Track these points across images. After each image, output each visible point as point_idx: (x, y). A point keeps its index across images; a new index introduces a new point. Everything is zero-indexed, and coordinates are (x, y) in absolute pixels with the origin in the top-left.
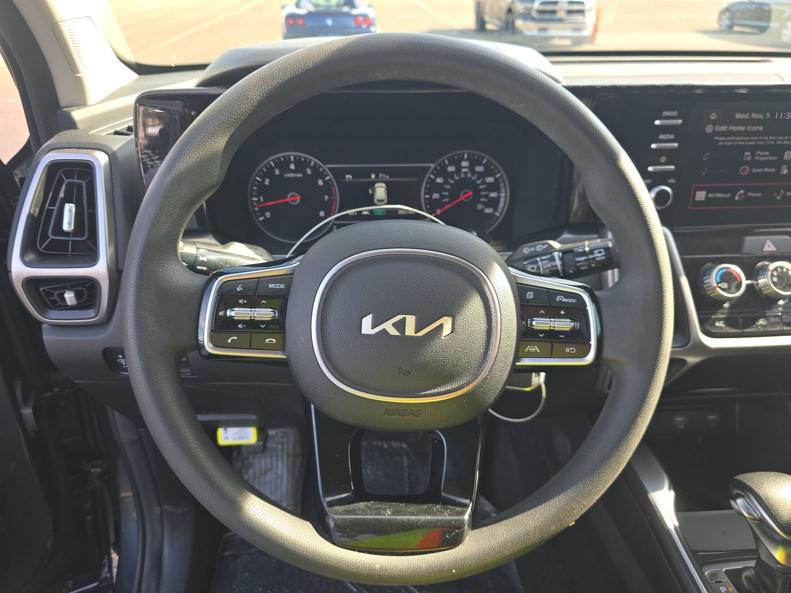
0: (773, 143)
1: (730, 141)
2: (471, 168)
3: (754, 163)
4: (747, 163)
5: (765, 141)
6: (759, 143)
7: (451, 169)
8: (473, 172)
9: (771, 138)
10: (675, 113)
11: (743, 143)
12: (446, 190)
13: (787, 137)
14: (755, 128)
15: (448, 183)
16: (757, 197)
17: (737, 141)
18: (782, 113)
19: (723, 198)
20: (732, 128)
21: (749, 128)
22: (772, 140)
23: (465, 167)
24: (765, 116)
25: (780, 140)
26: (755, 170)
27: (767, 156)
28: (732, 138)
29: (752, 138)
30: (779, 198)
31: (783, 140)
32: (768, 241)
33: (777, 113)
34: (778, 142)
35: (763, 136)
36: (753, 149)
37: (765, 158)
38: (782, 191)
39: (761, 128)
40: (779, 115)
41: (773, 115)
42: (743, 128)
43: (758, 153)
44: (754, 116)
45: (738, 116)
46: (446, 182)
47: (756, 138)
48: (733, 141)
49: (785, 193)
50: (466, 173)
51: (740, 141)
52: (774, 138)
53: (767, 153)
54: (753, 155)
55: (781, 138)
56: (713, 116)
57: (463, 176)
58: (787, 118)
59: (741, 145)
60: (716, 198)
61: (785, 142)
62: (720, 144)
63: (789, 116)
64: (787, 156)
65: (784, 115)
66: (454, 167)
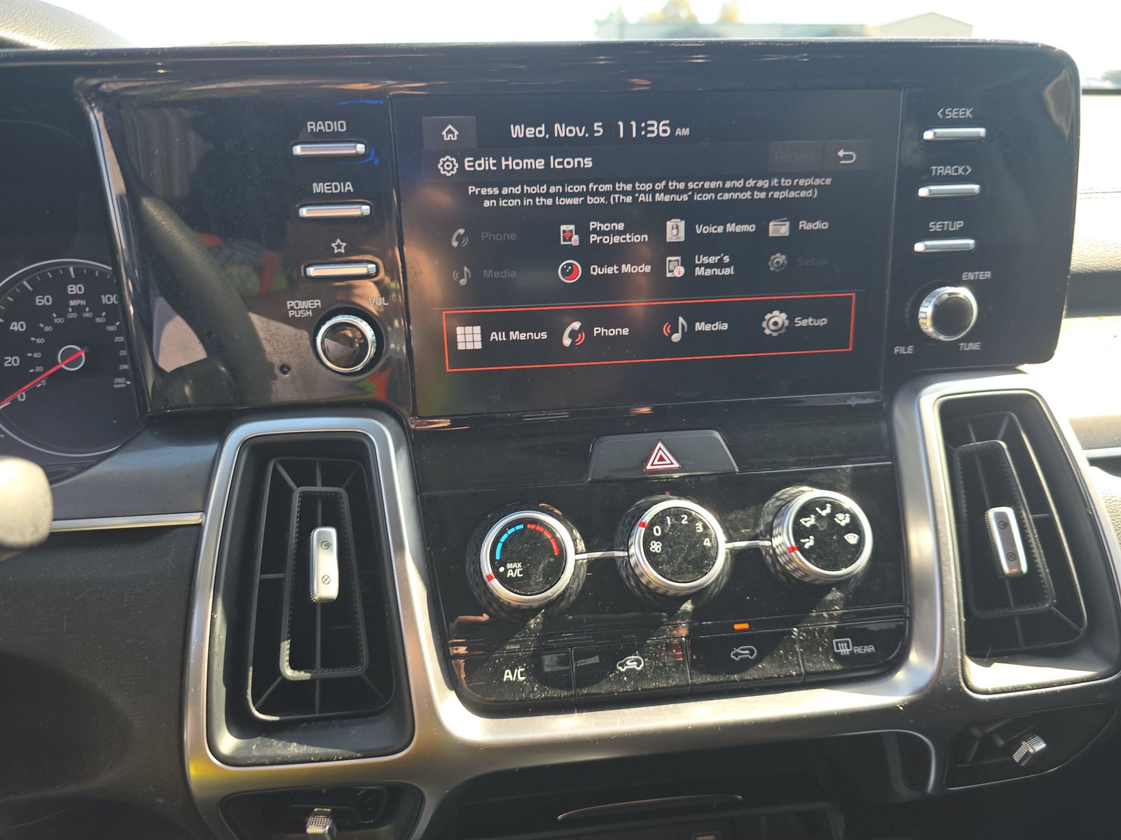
0: (629, 199)
1: (510, 198)
2: (92, 298)
3: (588, 254)
4: (571, 252)
5: (607, 195)
6: (591, 200)
7: (42, 301)
8: (97, 308)
9: (620, 186)
10: (339, 126)
11: (549, 202)
12: (35, 348)
13: (664, 183)
14: (571, 163)
15: (40, 333)
16: (619, 336)
17: (533, 196)
18: (633, 123)
19: (529, 342)
20: (510, 163)
21: (555, 163)
22: (625, 193)
23: (76, 297)
24: (590, 130)
25: (645, 192)
26: (596, 271)
27: (620, 233)
28: (517, 190)
29: (568, 189)
30: (676, 337)
31: (653, 192)
32: (660, 445)
33: (621, 124)
34: (642, 198)
35: (597, 182)
36: (581, 216)
37: (617, 239)
38: (681, 320)
39: (588, 163)
40: (628, 129)
41: (610, 129)
42: (540, 164)
43: (594, 225)
44: (560, 130)
45: (517, 131)
46: (33, 330)
47: (580, 188)
48: (521, 196)
49: (691, 325)
50: (78, 309)
51: (541, 196)
52: (629, 187)
53: (621, 226)
54: (583, 232)
55: (648, 187)
56: (450, 134)
57: (73, 315)
58: (649, 135)
59: (544, 206)
60: (509, 343)
61: (659, 197)
62: (487, 204)
63: (655, 128)
64: (675, 231)
65: (639, 129)
66: (50, 297)
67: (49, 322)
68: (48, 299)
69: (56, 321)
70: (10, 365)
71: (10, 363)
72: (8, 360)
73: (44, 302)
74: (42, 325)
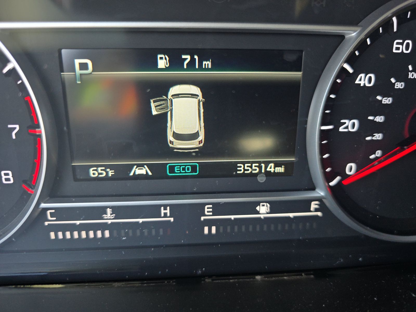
66: (410, 42)
67: (402, 77)
68: (408, 44)
69: (410, 76)
70: (346, 130)
71: (347, 127)
72: (345, 123)
73: (402, 49)
74: (393, 80)
